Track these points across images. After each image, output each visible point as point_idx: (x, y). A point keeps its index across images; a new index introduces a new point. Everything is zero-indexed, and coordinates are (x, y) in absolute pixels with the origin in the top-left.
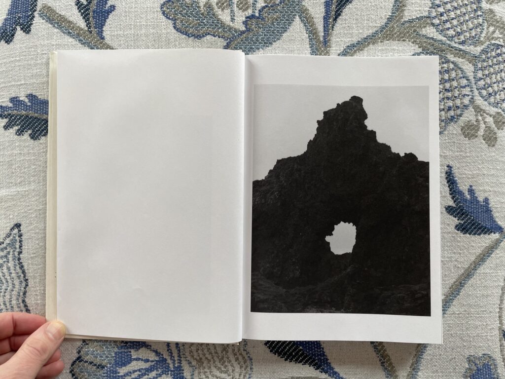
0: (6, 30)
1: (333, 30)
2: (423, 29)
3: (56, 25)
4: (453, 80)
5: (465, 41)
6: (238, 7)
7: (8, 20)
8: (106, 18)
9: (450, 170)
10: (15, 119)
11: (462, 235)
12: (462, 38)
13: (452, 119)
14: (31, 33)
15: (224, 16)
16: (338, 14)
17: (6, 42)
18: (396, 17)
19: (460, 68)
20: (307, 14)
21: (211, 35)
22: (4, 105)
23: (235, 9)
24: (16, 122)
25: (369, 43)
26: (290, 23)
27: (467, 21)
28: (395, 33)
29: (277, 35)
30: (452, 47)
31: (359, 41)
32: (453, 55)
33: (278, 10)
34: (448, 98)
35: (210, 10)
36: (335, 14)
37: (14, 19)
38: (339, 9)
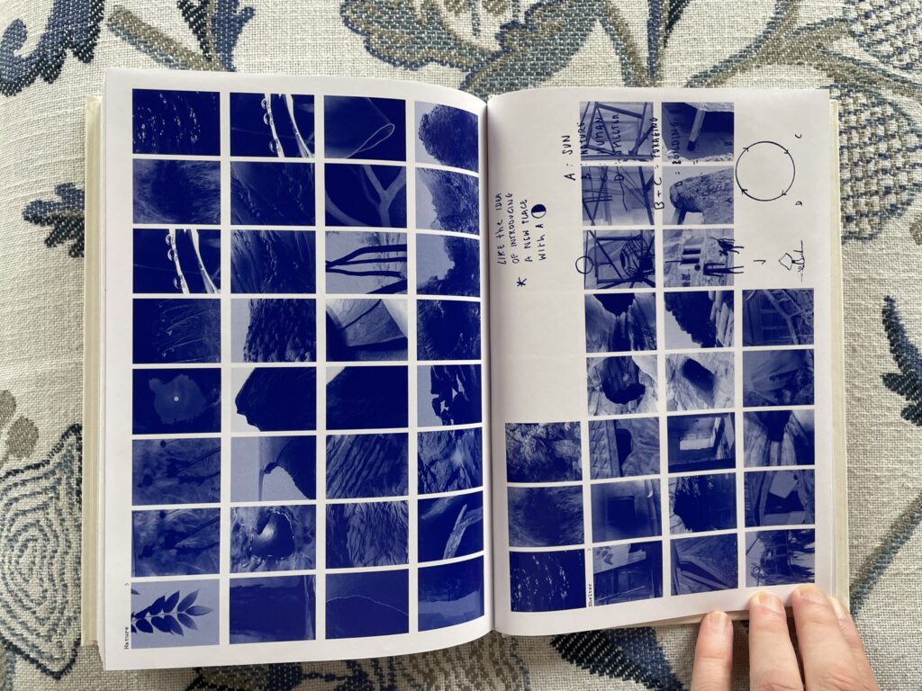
0: (45, 56)
1: (665, 47)
2: (835, 42)
3: (142, 47)
4: (893, 136)
5: (912, 64)
6: (485, 7)
7: (48, 38)
8: (237, 31)
9: (891, 306)
10: (67, 225)
11: (914, 427)
12: (906, 58)
13: (893, 210)
14: (93, 61)
15: (460, 25)
16: (674, 17)
17: (46, 80)
18: (783, 20)
19: (904, 115)
20: (616, 18)
21: (436, 61)
22: (45, 199)
23: (481, 10)
24: (69, 231)
25: (735, 70)
26: (585, 35)
27: (914, 28)
28: (784, 51)
29: (561, 59)
30: (889, 76)
31: (715, 67)
32: (891, 91)
33: (562, 11)
34: (885, 171)
35: (433, 14)
36: (670, 17)
37: (60, 35)
38: (677, 6)
